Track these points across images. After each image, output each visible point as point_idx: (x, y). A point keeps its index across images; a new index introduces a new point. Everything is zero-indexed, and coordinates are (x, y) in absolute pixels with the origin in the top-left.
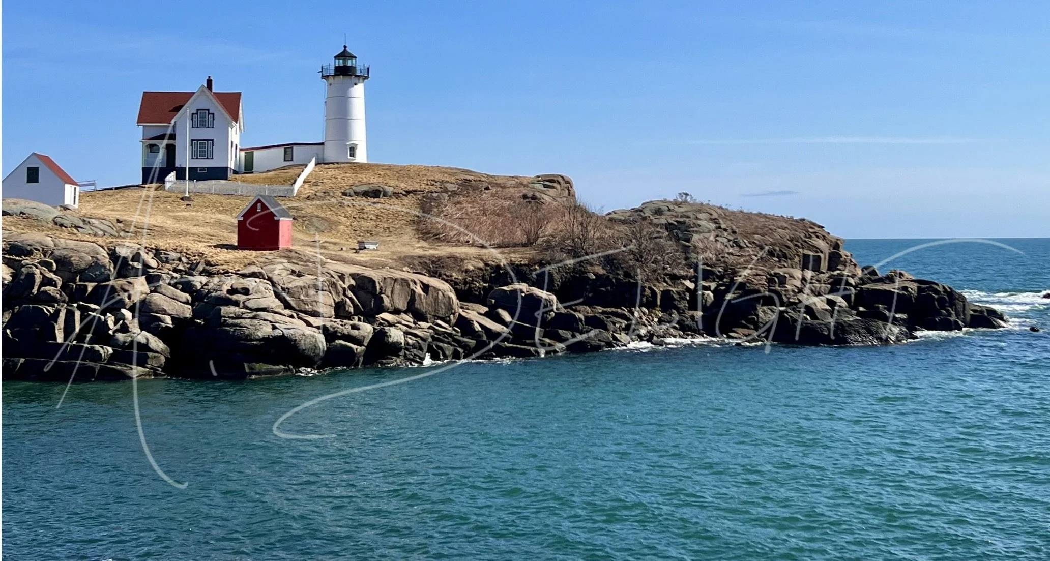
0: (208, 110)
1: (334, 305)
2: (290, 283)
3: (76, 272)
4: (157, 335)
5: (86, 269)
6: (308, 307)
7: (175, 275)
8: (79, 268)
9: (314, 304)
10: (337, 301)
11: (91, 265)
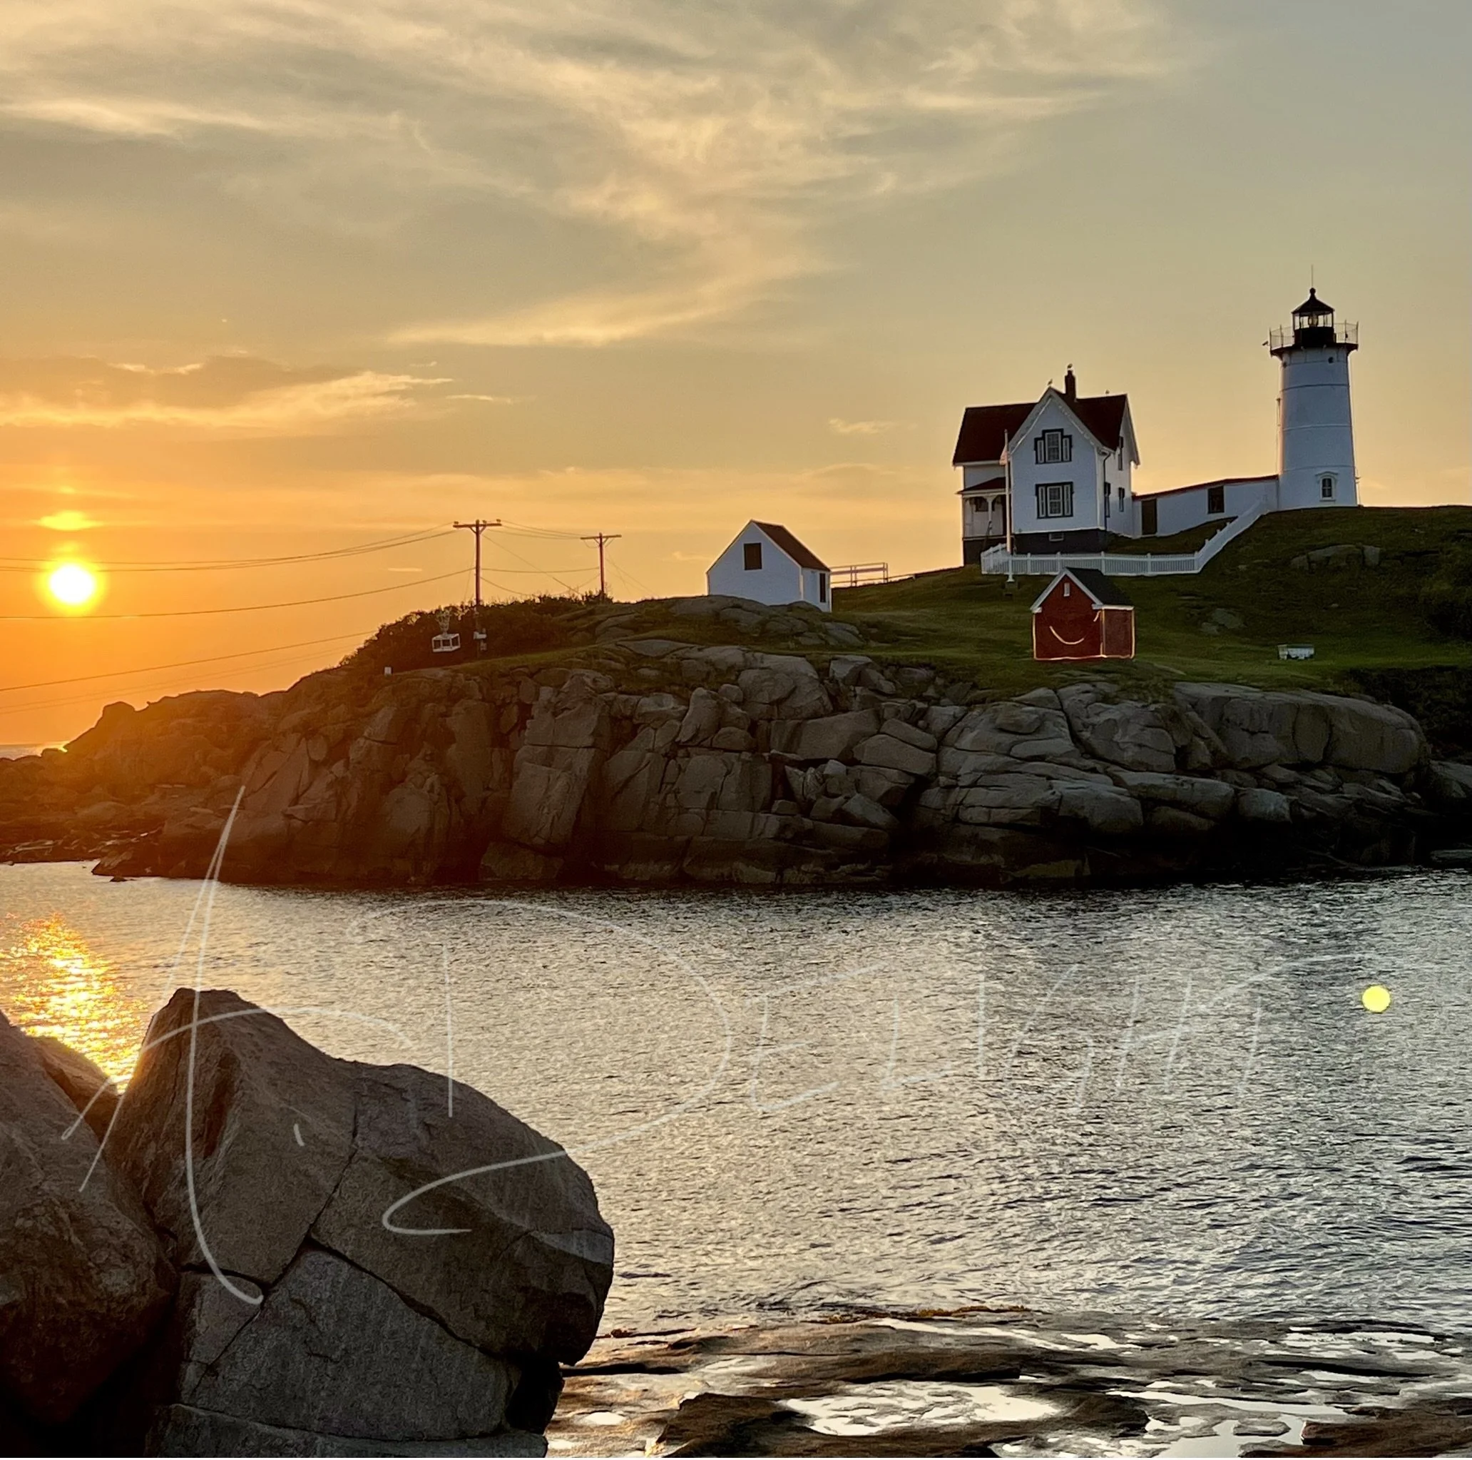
0: (1061, 430)
1: (1174, 751)
2: (1098, 714)
3: (771, 704)
4: (880, 800)
5: (786, 699)
6: (1129, 755)
7: (920, 705)
8: (775, 697)
9: (1137, 749)
10: (1180, 744)
11: (793, 692)
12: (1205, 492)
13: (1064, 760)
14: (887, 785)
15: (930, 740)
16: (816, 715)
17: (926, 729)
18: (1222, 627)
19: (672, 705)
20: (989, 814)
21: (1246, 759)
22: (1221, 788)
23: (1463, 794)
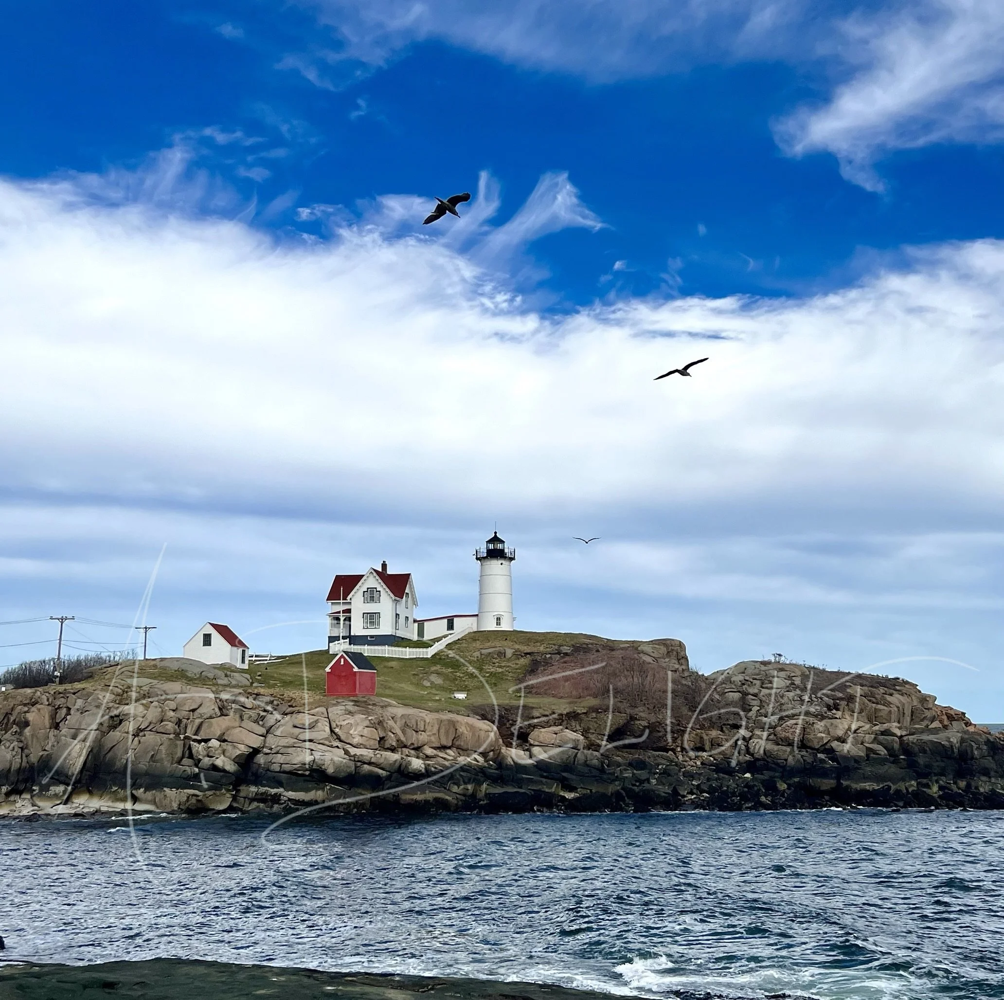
0: (376, 589)
1: (378, 740)
2: (344, 721)
3: (190, 711)
4: (234, 760)
5: (197, 709)
6: (356, 741)
7: (262, 714)
8: (191, 708)
9: (360, 738)
10: (381, 736)
11: (201, 705)
12: (446, 620)
13: (321, 742)
14: (239, 752)
15: (263, 731)
16: (211, 717)
17: (263, 726)
18: (432, 683)
19: (141, 710)
20: (281, 766)
21: (413, 744)
22: (395, 757)
23: (512, 763)
